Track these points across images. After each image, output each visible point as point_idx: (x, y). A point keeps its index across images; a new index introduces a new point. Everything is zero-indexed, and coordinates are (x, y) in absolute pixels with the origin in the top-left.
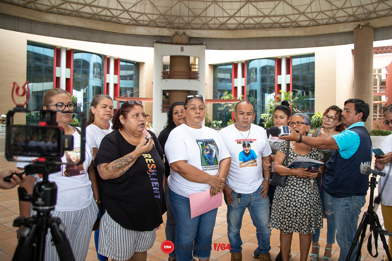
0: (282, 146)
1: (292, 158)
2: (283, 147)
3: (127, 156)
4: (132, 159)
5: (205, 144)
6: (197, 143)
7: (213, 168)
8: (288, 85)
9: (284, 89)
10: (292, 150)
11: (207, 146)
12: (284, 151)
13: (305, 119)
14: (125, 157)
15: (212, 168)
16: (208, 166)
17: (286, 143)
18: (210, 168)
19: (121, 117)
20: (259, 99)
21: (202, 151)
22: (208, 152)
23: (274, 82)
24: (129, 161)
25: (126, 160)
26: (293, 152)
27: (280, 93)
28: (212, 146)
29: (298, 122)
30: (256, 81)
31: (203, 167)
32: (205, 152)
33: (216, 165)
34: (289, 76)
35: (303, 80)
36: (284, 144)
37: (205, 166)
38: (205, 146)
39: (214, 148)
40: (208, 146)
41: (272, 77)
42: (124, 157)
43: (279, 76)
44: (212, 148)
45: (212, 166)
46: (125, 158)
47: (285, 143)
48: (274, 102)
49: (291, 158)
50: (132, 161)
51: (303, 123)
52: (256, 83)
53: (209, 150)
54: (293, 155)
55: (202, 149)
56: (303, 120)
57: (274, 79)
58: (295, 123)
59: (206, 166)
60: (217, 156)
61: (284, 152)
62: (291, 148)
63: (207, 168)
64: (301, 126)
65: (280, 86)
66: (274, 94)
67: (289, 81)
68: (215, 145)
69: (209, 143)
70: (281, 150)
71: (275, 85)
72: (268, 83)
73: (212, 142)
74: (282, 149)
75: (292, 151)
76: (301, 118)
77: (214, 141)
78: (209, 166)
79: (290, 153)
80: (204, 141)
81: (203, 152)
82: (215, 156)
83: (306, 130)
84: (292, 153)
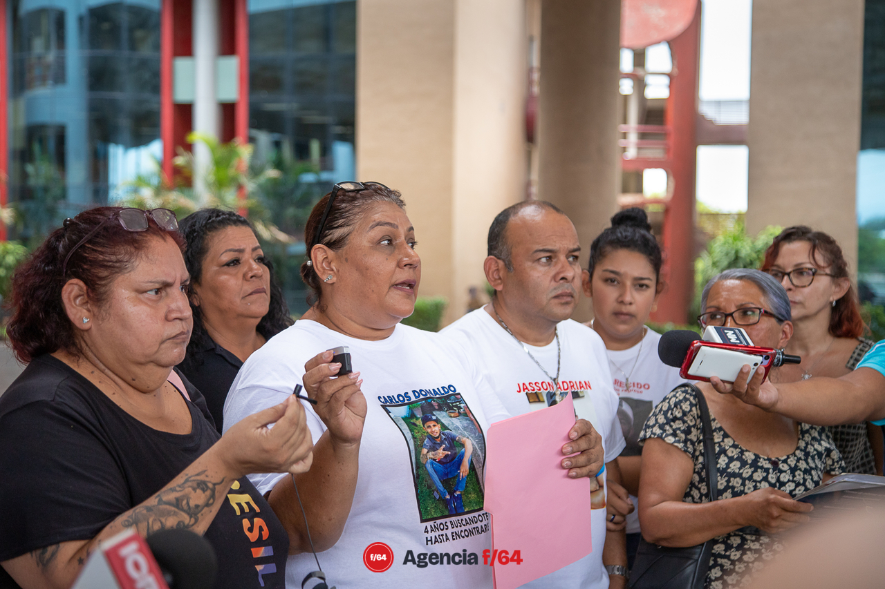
0: (675, 419)
1: (740, 475)
2: (676, 425)
3: (179, 480)
4: (208, 493)
5: (419, 414)
6: (388, 412)
7: (463, 528)
8: (227, 111)
9: (205, 126)
10: (726, 436)
11: (431, 424)
12: (685, 442)
13: (772, 296)
14: (173, 490)
15: (459, 529)
16: (443, 521)
17: (691, 405)
18: (455, 530)
19: (72, 291)
20: (77, 172)
21: (416, 450)
22: (441, 453)
23: (156, 89)
24: (192, 503)
25: (177, 503)
26: (735, 446)
27: (189, 148)
28: (454, 424)
29: (744, 311)
30: (60, 77)
31: (428, 524)
32: (425, 451)
33: (476, 514)
34: (232, 65)
35: (302, 87)
36: (685, 414)
37: (432, 523)
38: (419, 423)
39: (465, 428)
40: (437, 421)
41: (144, 63)
42: (165, 489)
43: (181, 64)
44: (453, 433)
45: (459, 518)
46: (172, 496)
47: (686, 407)
48: (158, 191)
49: (734, 475)
50: (207, 505)
51: (767, 314)
52: (60, 89)
53: (442, 443)
54: (739, 459)
55: (414, 438)
56: (762, 299)
57: (157, 75)
58: (731, 315)
59: (438, 522)
60: (477, 466)
61: (685, 445)
62: (720, 429)
63: (441, 532)
64: (759, 326)
65: (185, 113)
66: (156, 148)
67: (231, 90)
68: (466, 415)
69: (441, 409)
70: (670, 440)
71: (160, 103)
72: (126, 96)
73: (450, 401)
74: (674, 434)
75: (728, 442)
76: (754, 290)
77: (457, 396)
78: (448, 520)
79: (724, 451)
80: (413, 399)
81: (418, 453)
82: (472, 468)
83: (778, 342)
84: (733, 453)
